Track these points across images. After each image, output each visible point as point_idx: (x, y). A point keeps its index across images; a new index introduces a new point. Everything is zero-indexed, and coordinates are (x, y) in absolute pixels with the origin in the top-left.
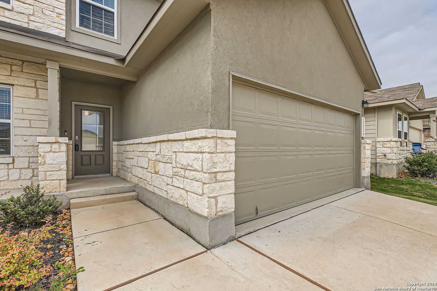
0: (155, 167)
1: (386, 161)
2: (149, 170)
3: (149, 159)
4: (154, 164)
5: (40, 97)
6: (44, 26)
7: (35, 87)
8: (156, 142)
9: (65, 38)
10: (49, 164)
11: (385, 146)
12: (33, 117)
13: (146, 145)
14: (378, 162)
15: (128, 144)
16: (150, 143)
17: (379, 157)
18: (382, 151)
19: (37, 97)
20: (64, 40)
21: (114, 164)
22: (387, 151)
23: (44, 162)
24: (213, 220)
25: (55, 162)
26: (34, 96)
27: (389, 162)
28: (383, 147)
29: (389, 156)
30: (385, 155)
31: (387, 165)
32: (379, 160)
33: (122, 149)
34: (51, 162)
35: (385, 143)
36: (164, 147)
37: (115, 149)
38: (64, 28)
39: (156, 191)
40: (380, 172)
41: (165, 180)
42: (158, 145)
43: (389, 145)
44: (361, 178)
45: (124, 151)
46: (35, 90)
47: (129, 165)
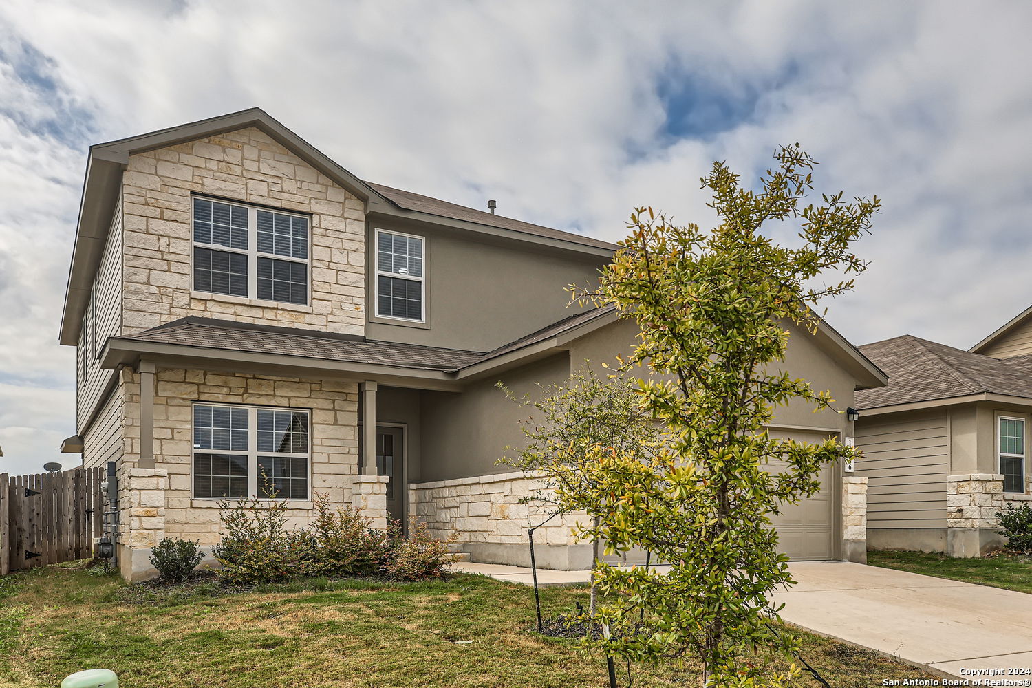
0: (502, 511)
1: (962, 524)
2: (492, 517)
3: (492, 504)
4: (501, 507)
5: (339, 423)
6: (342, 326)
7: (334, 409)
8: (504, 481)
9: (365, 337)
10: (371, 509)
11: (962, 490)
12: (332, 450)
13: (486, 486)
14: (950, 526)
15: (446, 487)
16: (494, 482)
17: (951, 515)
18: (955, 501)
19: (336, 423)
20: (364, 340)
21: (411, 520)
22: (964, 500)
23: (367, 506)
24: (571, 547)
25: (376, 507)
26: (332, 421)
27: (968, 524)
28: (958, 493)
29: (968, 512)
30: (960, 511)
31: (964, 530)
32: (952, 521)
33: (429, 496)
34: (372, 506)
35: (961, 484)
36: (517, 486)
37: (412, 497)
38: (363, 323)
39: (505, 540)
40: (953, 547)
41: (519, 524)
42: (508, 484)
43: (966, 489)
44: (843, 542)
45: (433, 498)
46: (333, 413)
47: (449, 517)
